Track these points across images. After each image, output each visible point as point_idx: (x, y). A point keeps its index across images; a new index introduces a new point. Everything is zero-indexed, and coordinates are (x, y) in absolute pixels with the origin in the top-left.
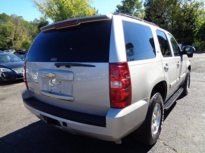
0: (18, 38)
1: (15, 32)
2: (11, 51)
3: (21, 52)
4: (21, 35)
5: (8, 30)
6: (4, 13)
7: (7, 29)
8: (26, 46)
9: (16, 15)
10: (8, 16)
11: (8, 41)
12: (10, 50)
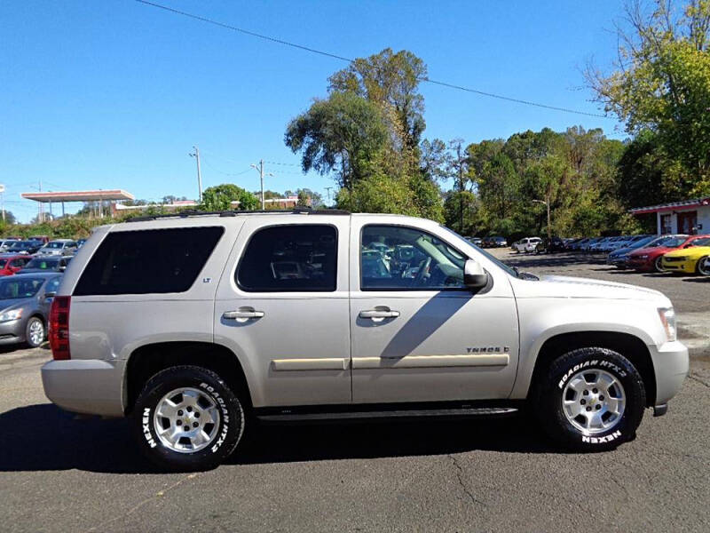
0: (569, 200)
1: (561, 183)
2: (531, 241)
3: (557, 244)
4: (577, 190)
5: (542, 177)
6: (546, 129)
7: (540, 175)
8: (582, 225)
9: (581, 127)
10: (557, 135)
11: (537, 210)
12: (529, 239)
